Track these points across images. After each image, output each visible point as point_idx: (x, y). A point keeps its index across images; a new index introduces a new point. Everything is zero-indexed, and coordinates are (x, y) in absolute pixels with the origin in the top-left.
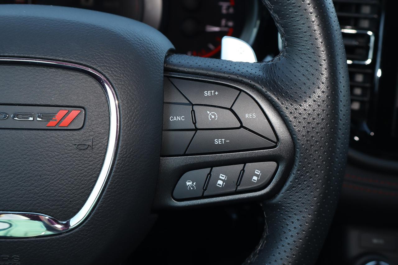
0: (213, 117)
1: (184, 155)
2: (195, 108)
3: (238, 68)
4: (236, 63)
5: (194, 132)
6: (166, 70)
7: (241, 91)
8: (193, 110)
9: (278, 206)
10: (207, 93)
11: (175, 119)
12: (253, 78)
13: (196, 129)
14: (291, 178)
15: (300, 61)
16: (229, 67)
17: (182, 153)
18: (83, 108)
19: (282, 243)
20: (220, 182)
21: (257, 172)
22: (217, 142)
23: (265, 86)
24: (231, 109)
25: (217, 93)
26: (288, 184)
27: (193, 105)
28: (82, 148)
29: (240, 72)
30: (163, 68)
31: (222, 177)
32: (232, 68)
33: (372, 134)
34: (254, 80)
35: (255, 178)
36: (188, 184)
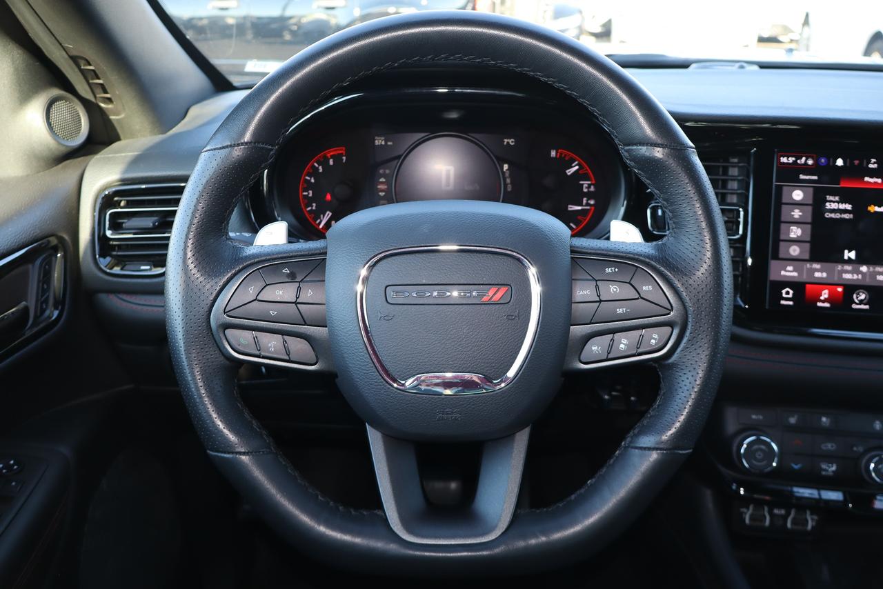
0: (615, 290)
1: (591, 323)
2: (598, 283)
3: (633, 248)
4: (630, 244)
5: (598, 304)
6: (572, 252)
7: (637, 267)
8: (597, 285)
9: (673, 365)
10: (608, 270)
11: (581, 293)
12: (648, 257)
13: (600, 301)
14: (685, 340)
15: (687, 240)
16: (625, 248)
17: (589, 322)
18: (510, 285)
19: (680, 385)
20: (622, 346)
21: (655, 336)
22: (619, 311)
23: (659, 263)
24: (629, 283)
25: (616, 270)
26: (682, 345)
27: (596, 281)
28: (510, 318)
29: (635, 252)
30: (569, 250)
31: (624, 341)
32: (628, 248)
33: (747, 306)
34: (649, 258)
35: (653, 341)
36: (593, 348)
